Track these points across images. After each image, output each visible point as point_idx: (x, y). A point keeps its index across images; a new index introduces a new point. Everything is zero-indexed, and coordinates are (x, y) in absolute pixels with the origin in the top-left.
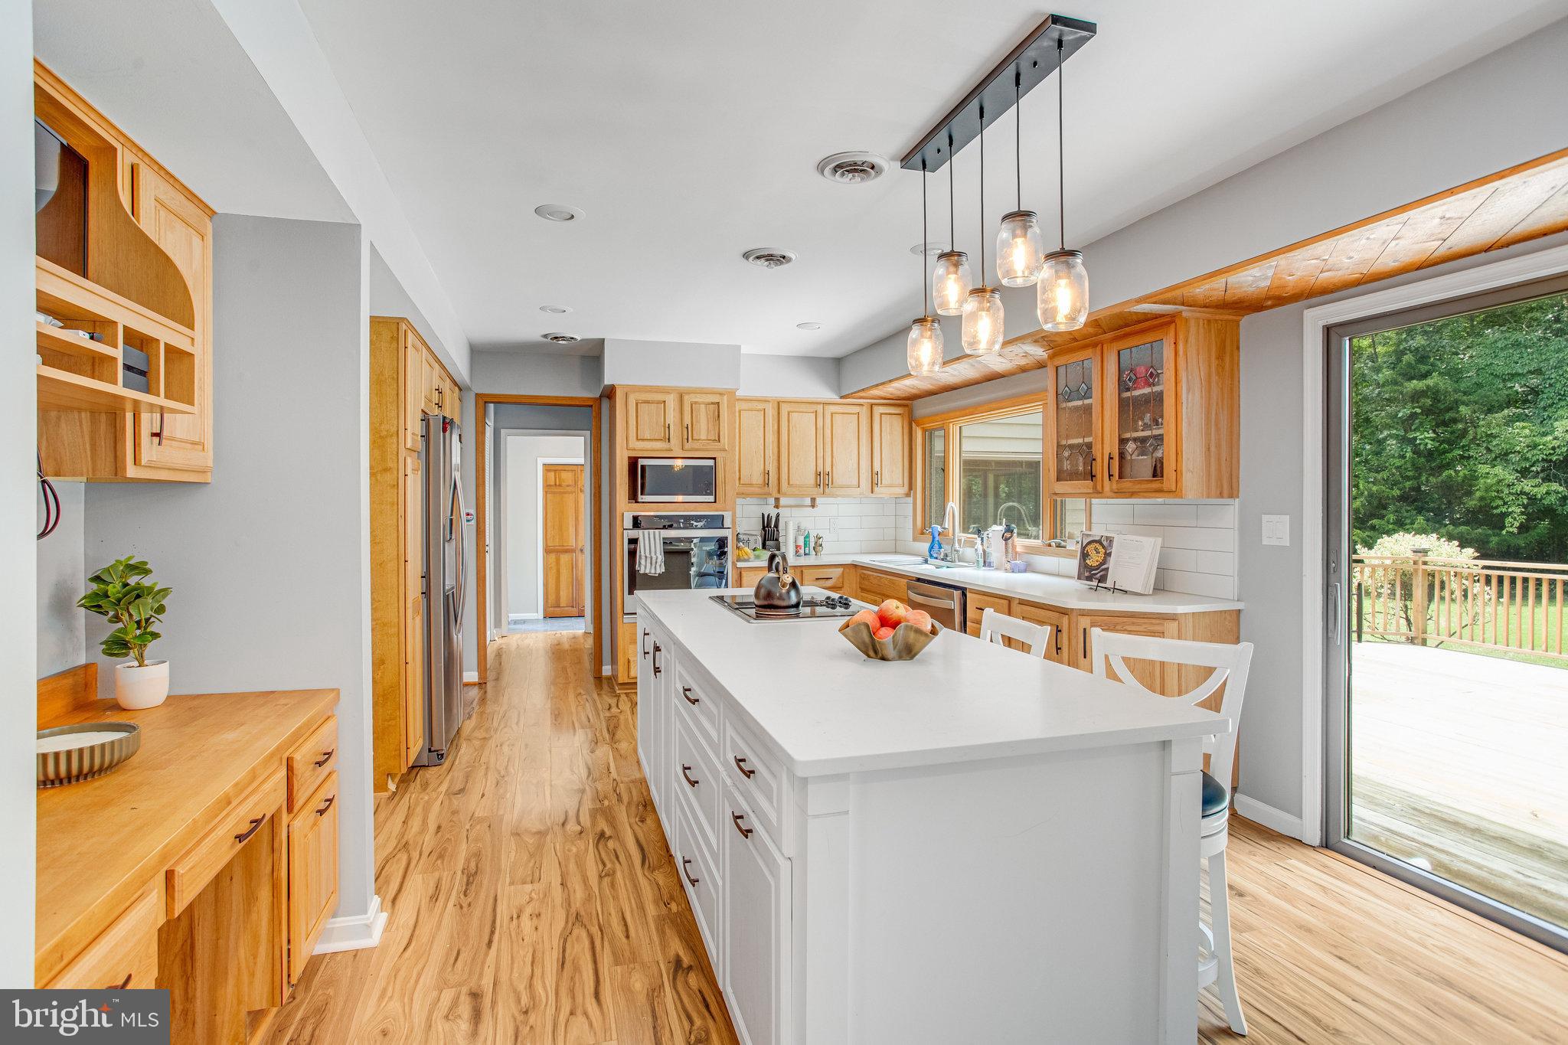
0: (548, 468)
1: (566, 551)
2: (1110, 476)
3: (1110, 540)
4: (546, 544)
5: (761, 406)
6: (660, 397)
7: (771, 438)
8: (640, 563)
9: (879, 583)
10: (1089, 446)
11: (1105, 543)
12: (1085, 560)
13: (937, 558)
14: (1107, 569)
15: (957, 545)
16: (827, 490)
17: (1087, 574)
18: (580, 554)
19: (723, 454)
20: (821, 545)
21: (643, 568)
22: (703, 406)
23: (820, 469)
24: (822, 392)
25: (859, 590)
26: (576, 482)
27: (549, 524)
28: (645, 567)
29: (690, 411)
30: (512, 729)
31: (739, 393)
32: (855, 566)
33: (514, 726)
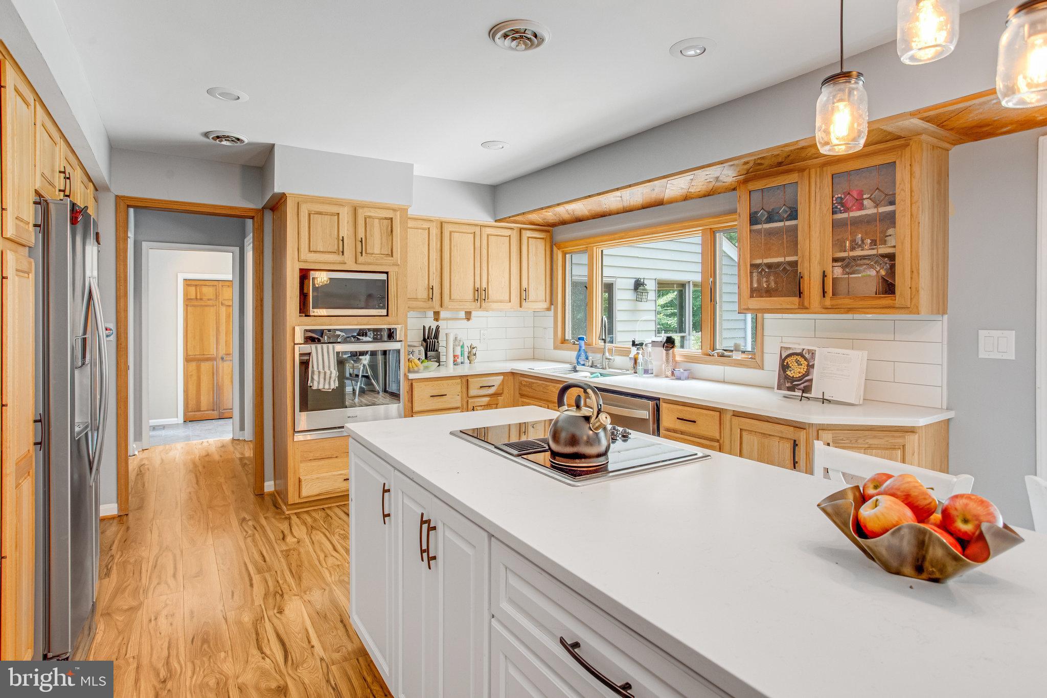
0: (188, 283)
1: (208, 360)
2: (824, 292)
3: (813, 353)
4: (187, 353)
5: (426, 225)
6: (334, 209)
7: (434, 255)
8: (312, 378)
9: (545, 391)
10: (794, 264)
11: (807, 356)
12: (785, 372)
13: (584, 365)
14: (811, 380)
15: (607, 354)
16: (483, 304)
17: (788, 385)
18: (221, 362)
19: (396, 269)
20: (475, 355)
21: (316, 384)
22: (376, 221)
23: (478, 285)
24: (482, 217)
25: (517, 395)
26: (217, 297)
27: (190, 335)
28: (319, 383)
29: (364, 225)
30: (169, 587)
31: (411, 212)
32: (513, 374)
33: (171, 581)
